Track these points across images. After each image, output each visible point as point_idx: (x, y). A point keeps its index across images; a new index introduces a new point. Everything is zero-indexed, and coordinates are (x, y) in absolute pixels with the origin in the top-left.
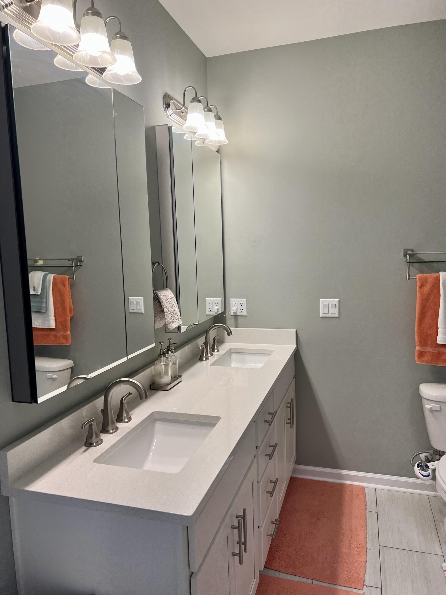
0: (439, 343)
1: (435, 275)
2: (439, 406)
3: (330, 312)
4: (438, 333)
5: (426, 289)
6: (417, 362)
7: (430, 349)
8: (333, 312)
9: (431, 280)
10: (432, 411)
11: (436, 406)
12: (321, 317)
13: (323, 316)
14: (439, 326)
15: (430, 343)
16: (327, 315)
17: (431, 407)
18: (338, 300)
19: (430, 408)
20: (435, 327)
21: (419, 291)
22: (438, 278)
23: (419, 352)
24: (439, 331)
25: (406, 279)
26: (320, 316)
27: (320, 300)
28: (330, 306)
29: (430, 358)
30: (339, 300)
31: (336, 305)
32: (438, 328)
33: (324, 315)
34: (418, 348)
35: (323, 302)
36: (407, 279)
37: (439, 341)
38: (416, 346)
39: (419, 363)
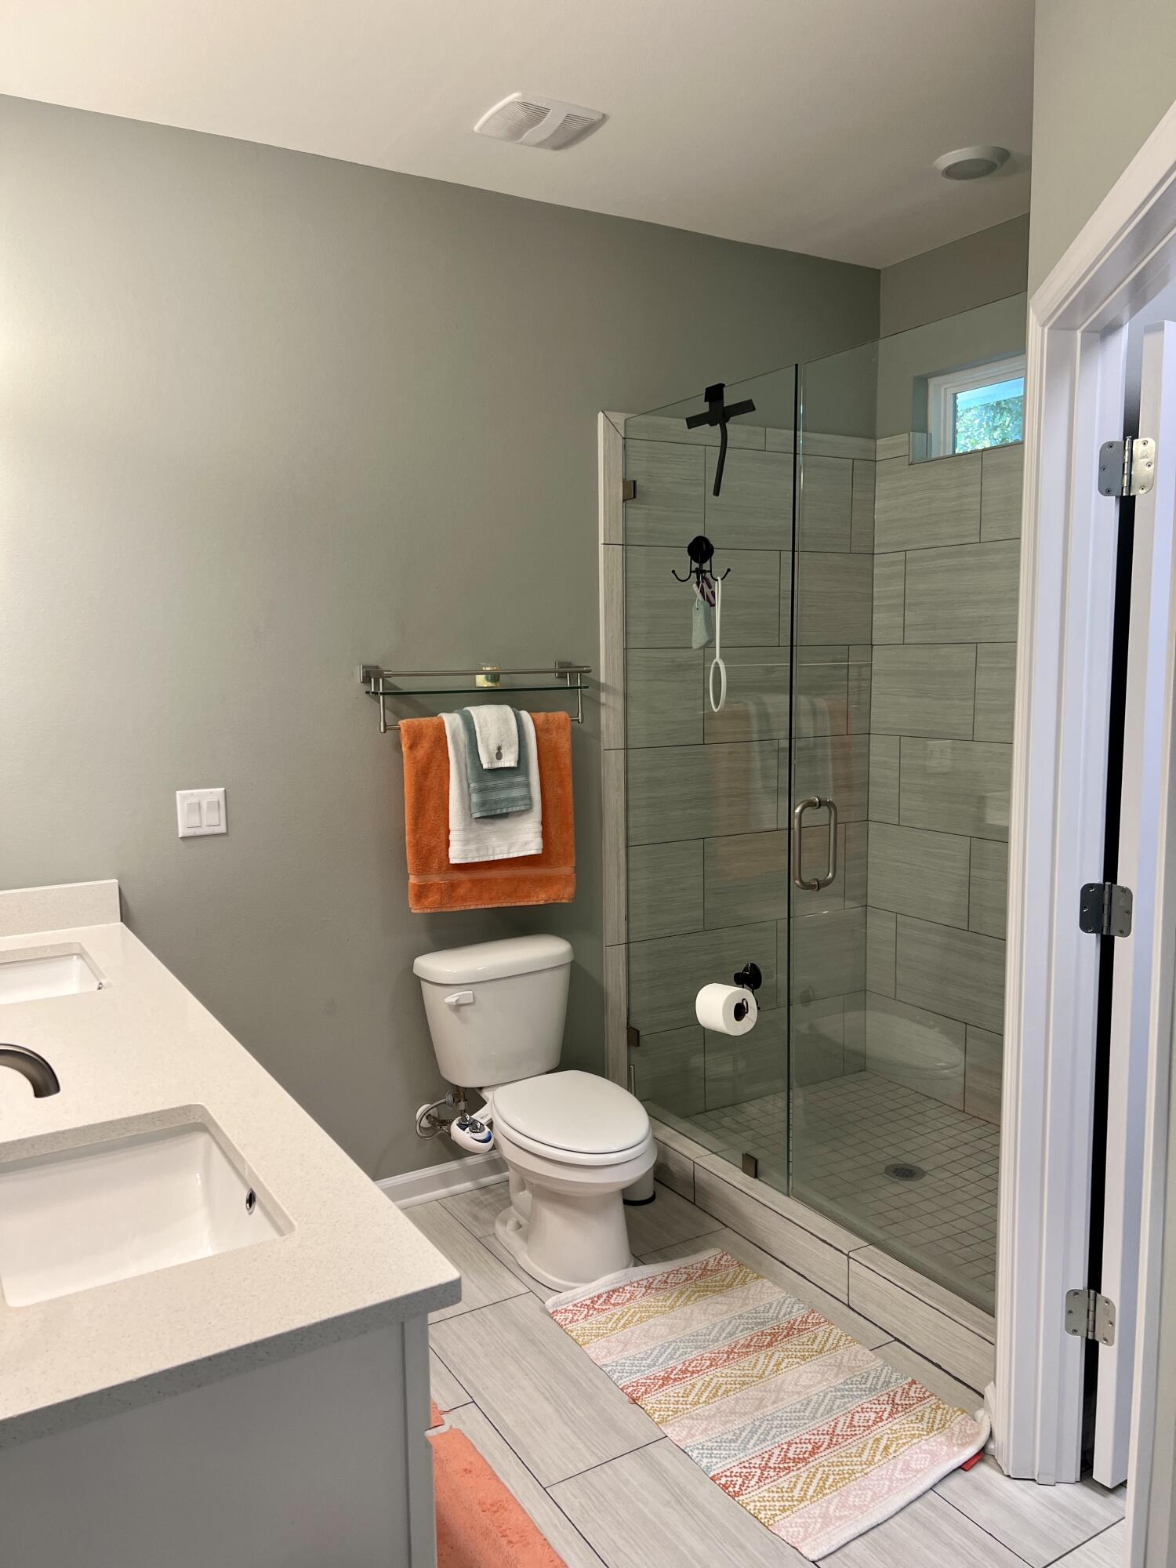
0: (452, 861)
1: (434, 719)
2: (471, 992)
3: (205, 823)
4: (451, 842)
5: (422, 751)
6: (413, 911)
7: (435, 879)
8: (213, 821)
9: (429, 732)
10: (457, 1007)
11: (465, 995)
12: (181, 838)
13: (187, 835)
14: (451, 827)
15: (435, 865)
16: (199, 832)
17: (456, 999)
18: (223, 789)
19: (457, 1001)
20: (443, 831)
21: (408, 756)
22: (441, 727)
23: (416, 888)
24: (451, 837)
25: (378, 730)
26: (180, 836)
27: (178, 793)
28: (204, 806)
29: (438, 896)
30: (225, 790)
31: (218, 802)
32: (448, 832)
33: (191, 832)
34: (413, 880)
35: (184, 797)
36: (382, 731)
37: (454, 858)
38: (408, 874)
39: (418, 911)
